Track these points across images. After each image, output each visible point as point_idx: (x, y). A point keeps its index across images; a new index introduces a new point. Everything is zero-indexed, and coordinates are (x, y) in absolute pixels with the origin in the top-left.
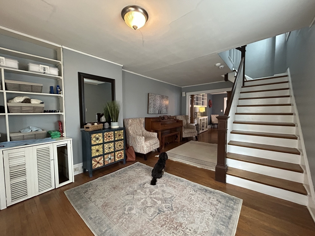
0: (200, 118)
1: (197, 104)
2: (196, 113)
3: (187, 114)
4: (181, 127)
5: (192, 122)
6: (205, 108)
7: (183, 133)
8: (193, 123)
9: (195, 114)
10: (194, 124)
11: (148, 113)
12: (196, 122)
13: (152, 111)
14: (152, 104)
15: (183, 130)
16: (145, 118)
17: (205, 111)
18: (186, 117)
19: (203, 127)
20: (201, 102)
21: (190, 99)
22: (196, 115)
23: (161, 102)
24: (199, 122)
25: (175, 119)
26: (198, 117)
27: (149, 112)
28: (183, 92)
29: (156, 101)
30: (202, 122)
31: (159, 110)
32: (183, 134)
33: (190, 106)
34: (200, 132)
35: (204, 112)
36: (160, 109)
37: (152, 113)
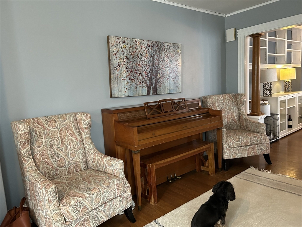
0: (280, 99)
1: (273, 60)
2: (270, 84)
3: (241, 90)
4: (218, 129)
5: (255, 110)
6: (297, 69)
7: (225, 146)
8: (257, 115)
9: (268, 86)
10: (260, 117)
11: (111, 97)
12: (268, 111)
13: (124, 90)
14: (124, 69)
15: (224, 140)
16: (103, 111)
17: (294, 78)
18: (237, 99)
19: (290, 119)
20: (286, 55)
21: (249, 47)
22: (270, 90)
23: (153, 60)
24: (279, 109)
25: (200, 108)
26: (274, 95)
27: (116, 93)
28: (227, 31)
29: (139, 60)
30: (287, 108)
31: (151, 83)
32: (225, 150)
33: (250, 66)
34: (281, 136)
35: (292, 81)
36: (153, 81)
37: (126, 94)
